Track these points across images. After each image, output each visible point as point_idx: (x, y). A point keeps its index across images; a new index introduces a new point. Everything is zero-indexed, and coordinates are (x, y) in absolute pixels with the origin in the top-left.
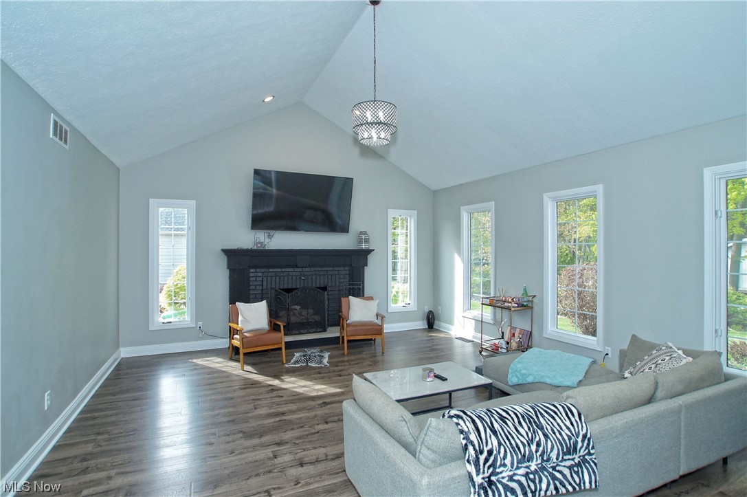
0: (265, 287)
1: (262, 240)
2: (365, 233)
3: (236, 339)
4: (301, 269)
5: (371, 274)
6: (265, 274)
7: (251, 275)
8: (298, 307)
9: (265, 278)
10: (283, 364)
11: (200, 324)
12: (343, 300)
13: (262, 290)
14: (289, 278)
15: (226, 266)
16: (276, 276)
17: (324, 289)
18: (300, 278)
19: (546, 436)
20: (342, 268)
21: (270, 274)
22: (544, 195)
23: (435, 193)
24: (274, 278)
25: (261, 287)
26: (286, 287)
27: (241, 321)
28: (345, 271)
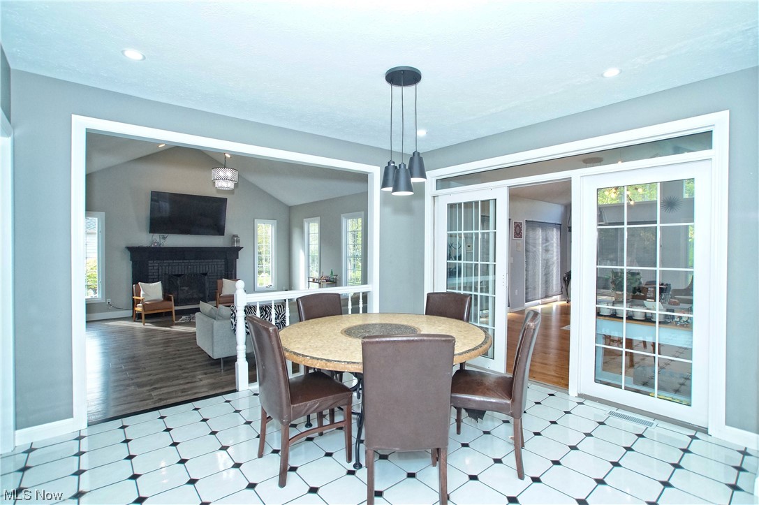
0: (160, 273)
1: (158, 240)
2: (236, 236)
3: (139, 306)
4: (188, 261)
5: (242, 264)
6: (161, 264)
7: (150, 265)
8: (186, 288)
9: (160, 268)
10: (173, 321)
11: (109, 300)
12: (219, 281)
13: (159, 276)
14: (178, 267)
15: (129, 258)
16: (169, 266)
17: (205, 274)
18: (188, 268)
19: (266, 313)
20: (219, 260)
21: (165, 265)
22: (342, 215)
23: (290, 209)
24: (167, 268)
25: (157, 274)
26: (176, 273)
27: (143, 295)
28: (221, 262)
